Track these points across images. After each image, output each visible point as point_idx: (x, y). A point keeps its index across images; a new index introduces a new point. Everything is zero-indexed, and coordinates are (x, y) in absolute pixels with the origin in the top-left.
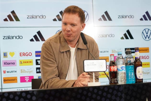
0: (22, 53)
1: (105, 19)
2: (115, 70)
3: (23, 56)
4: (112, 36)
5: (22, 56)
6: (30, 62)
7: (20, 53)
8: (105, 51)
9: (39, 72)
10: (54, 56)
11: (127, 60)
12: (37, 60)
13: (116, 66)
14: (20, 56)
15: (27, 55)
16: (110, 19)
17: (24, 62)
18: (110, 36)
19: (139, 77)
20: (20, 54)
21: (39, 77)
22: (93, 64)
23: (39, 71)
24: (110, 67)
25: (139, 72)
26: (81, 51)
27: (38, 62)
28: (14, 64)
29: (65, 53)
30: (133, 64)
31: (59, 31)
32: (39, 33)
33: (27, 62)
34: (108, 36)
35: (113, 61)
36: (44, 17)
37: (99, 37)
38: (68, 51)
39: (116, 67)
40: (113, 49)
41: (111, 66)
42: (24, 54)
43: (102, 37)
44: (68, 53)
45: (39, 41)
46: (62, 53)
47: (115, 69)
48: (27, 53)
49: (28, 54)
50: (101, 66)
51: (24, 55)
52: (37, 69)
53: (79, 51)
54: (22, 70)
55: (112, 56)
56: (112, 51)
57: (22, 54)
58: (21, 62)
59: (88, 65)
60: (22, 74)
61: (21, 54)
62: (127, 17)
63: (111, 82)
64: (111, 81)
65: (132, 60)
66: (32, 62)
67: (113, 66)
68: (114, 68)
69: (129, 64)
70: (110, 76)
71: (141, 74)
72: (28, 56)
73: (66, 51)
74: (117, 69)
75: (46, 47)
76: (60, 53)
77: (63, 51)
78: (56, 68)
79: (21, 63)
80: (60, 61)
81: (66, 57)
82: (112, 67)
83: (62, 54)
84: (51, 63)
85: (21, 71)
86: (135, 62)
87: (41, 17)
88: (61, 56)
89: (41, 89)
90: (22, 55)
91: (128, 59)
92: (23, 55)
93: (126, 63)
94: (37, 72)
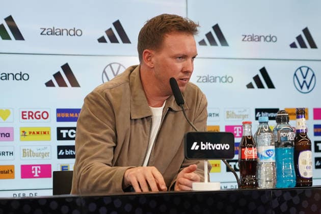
0: (26, 112)
2: (254, 157)
3: (29, 118)
4: (227, 79)
5: (26, 119)
6: (45, 133)
7: (23, 112)
8: (212, 112)
11: (279, 135)
12: (59, 129)
13: (255, 149)
14: (23, 118)
15: (38, 117)
17: (30, 133)
18: (224, 80)
19: (305, 174)
20: (23, 115)
23: (63, 154)
24: (243, 149)
25: (305, 162)
28: (9, 136)
30: (291, 145)
31: (110, 65)
33: (38, 133)
34: (218, 79)
35: (249, 137)
36: (79, 33)
37: (198, 82)
39: (255, 151)
40: (229, 110)
42: (31, 114)
43: (204, 80)
45: (66, 86)
47: (253, 153)
48: (39, 112)
49: (39, 115)
51: (32, 116)
54: (26, 152)
56: (228, 114)
57: (27, 114)
58: (24, 132)
60: (24, 158)
61: (25, 115)
62: (262, 39)
65: (291, 136)
66: (48, 133)
68: (251, 151)
69: (283, 143)
71: (310, 168)
72: (40, 118)
74: (258, 155)
79: (25, 135)
82: (246, 151)
85: (24, 152)
86: (296, 140)
87: (72, 33)
90: (27, 117)
91: (282, 134)
92: (29, 116)
93: (276, 141)
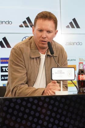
1: (73, 27)
2: (84, 79)
4: (79, 44)
8: (73, 59)
9: (4, 80)
10: (24, 62)
12: (2, 67)
16: (78, 27)
18: (78, 44)
21: (3, 85)
22: (60, 72)
23: (4, 78)
24: (79, 76)
26: (50, 58)
27: (3, 69)
29: (35, 60)
31: (25, 37)
32: (5, 39)
34: (75, 44)
35: (82, 69)
36: (10, 23)
37: (66, 45)
38: (38, 57)
40: (81, 58)
41: (80, 74)
43: (69, 44)
44: (38, 60)
45: (5, 47)
46: (32, 59)
47: (84, 77)
50: (70, 74)
52: (2, 76)
53: (49, 58)
55: (81, 64)
56: (80, 60)
59: (55, 73)
63: (79, 92)
64: (80, 90)
67: (81, 74)
70: (79, 85)
73: (36, 57)
75: (15, 52)
76: (30, 58)
77: (33, 57)
78: (25, 74)
80: (30, 67)
81: (35, 64)
82: (81, 76)
83: (32, 61)
84: (20, 69)
87: (7, 23)
88: (30, 62)
89: (6, 97)
94: (2, 80)
